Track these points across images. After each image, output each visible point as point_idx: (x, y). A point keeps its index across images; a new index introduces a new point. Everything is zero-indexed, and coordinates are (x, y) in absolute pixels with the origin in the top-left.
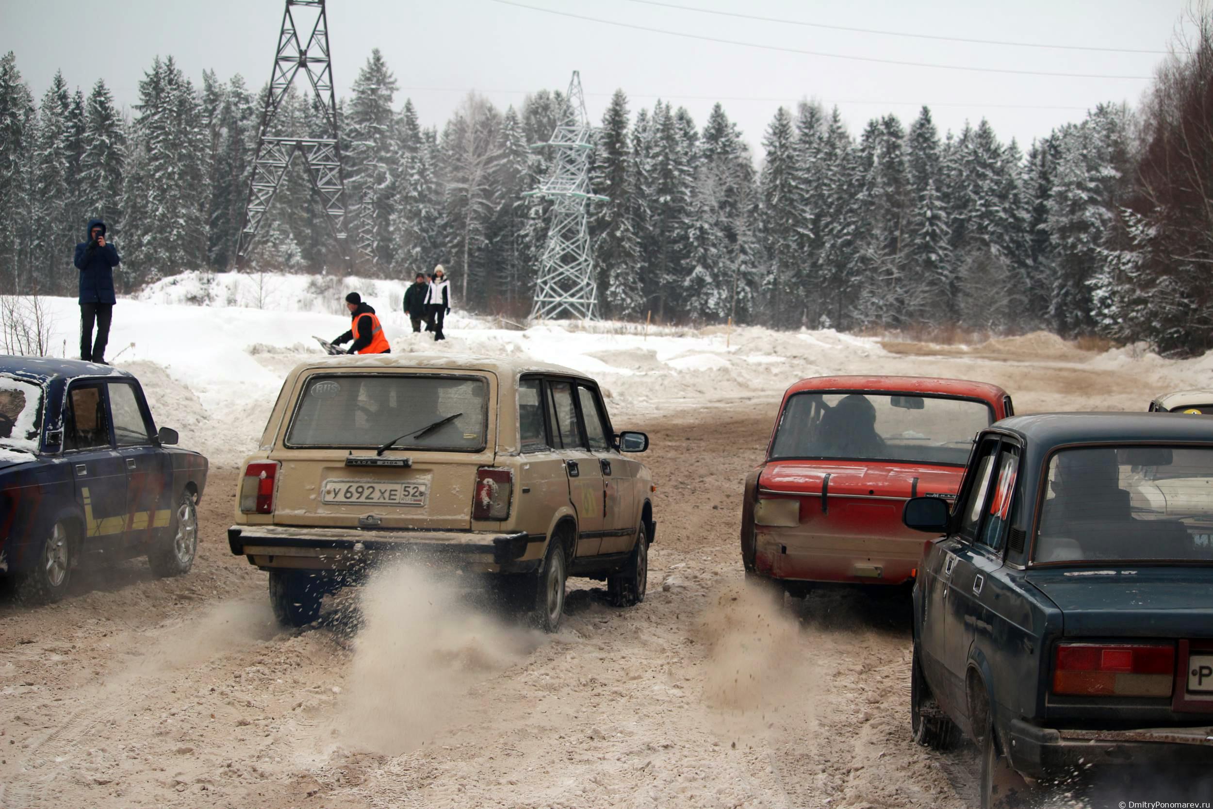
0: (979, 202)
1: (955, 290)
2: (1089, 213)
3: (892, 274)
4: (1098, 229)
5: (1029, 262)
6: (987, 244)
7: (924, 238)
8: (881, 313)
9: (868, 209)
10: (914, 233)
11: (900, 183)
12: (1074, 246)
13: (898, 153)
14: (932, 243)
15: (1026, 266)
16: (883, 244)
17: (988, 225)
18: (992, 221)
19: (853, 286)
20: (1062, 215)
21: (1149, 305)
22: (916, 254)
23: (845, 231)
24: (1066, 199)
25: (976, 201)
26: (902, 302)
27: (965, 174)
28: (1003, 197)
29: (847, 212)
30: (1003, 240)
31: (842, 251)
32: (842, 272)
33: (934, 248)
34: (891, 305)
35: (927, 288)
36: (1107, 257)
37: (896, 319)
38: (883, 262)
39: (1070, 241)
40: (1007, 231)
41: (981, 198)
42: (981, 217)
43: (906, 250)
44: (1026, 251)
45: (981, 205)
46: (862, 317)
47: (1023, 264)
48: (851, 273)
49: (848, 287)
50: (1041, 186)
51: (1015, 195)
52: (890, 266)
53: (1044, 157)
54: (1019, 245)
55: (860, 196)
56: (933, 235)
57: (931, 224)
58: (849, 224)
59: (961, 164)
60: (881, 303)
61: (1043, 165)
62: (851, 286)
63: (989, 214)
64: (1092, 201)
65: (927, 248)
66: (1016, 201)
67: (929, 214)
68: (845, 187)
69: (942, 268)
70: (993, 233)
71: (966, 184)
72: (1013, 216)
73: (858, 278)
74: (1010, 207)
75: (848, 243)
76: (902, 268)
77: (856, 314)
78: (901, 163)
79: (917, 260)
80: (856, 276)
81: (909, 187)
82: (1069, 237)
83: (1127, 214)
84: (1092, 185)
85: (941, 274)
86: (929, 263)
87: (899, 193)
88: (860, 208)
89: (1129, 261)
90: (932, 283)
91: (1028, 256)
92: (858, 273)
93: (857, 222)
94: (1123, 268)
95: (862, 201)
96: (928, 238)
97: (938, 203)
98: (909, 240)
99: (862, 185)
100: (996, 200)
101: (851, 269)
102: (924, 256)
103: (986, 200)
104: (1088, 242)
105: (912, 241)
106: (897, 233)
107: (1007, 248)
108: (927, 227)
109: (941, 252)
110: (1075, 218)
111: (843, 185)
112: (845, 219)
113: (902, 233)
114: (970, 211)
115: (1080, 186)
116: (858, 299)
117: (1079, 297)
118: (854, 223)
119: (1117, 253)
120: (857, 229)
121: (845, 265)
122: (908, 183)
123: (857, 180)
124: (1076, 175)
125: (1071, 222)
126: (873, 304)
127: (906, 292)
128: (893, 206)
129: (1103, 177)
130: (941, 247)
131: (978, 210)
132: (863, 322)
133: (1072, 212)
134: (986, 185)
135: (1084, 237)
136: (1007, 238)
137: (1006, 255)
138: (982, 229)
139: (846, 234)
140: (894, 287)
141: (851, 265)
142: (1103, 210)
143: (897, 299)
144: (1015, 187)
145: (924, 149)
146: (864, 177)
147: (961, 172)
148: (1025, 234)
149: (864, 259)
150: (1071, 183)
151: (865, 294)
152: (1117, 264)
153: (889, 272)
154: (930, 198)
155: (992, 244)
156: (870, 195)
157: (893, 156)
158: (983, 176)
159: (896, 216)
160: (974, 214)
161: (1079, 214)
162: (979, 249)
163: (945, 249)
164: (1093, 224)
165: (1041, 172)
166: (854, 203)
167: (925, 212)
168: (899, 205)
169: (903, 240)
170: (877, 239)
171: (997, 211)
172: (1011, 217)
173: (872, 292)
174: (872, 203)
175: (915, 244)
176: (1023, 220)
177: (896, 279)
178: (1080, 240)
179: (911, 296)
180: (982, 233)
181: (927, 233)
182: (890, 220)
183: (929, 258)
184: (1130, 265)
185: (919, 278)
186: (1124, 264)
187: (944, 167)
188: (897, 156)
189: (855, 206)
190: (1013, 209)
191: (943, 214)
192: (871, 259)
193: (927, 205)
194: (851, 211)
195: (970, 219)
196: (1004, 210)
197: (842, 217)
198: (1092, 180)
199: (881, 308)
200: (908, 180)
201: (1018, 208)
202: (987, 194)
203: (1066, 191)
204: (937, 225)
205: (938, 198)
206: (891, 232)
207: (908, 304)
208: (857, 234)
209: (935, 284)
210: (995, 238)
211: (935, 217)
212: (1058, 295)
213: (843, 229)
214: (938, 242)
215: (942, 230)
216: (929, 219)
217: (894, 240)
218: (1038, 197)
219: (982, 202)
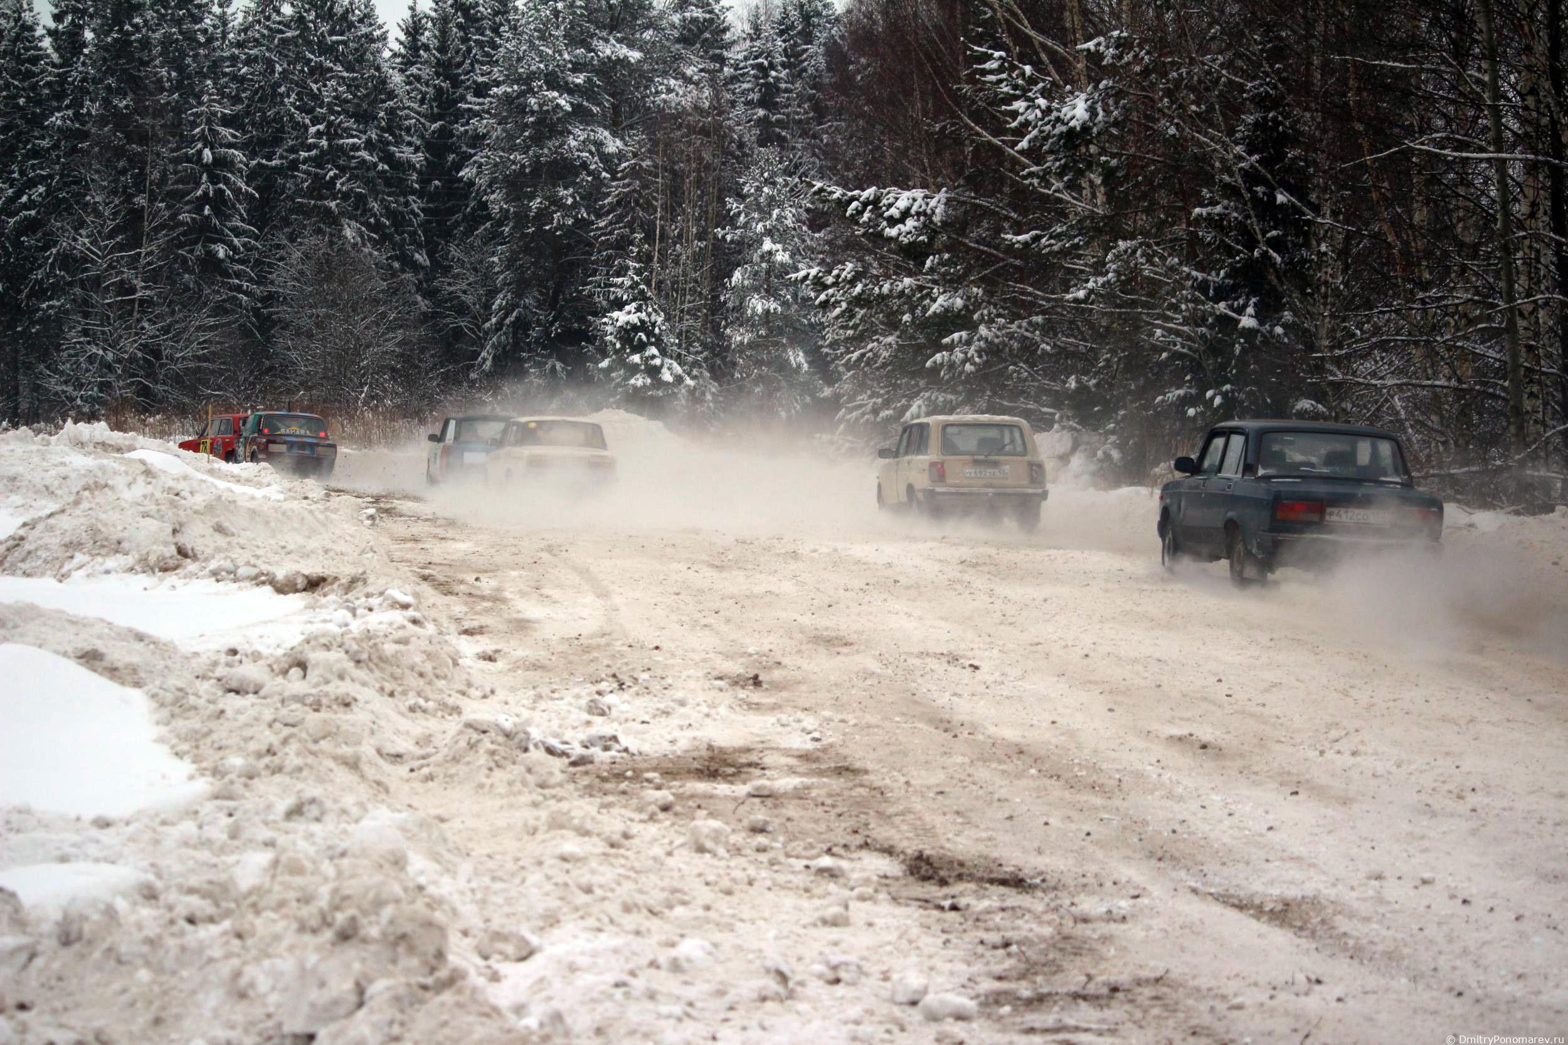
0: (313, 130)
1: (266, 324)
2: (575, 140)
3: (133, 290)
4: (595, 175)
5: (421, 258)
6: (333, 220)
7: (199, 210)
8: (111, 378)
9: (74, 150)
10: (175, 197)
11: (145, 88)
12: (543, 216)
13: (137, 20)
14: (215, 221)
15: (416, 267)
16: (111, 224)
17: (336, 177)
18: (343, 170)
19: (45, 320)
20: (512, 149)
21: (983, 330)
22: (181, 246)
23: (24, 199)
24: (523, 110)
25: (306, 128)
26: (157, 354)
27: (278, 68)
28: (364, 117)
29: (27, 157)
30: (367, 211)
31: (17, 244)
32: (20, 292)
33: (222, 233)
34: (132, 359)
35: (212, 321)
36: (843, 204)
37: (145, 391)
38: (111, 267)
39: (535, 204)
40: (375, 192)
41: (315, 121)
42: (318, 162)
43: (162, 238)
44: (413, 234)
45: (319, 134)
46: (69, 389)
47: (409, 263)
48: (40, 292)
49: (33, 323)
50: (439, 90)
51: (391, 112)
52: (128, 273)
53: (444, 33)
54: (398, 220)
55: (56, 119)
56: (219, 203)
57: (214, 179)
58: (32, 183)
59: (269, 49)
60: (110, 357)
61: (442, 49)
62: (40, 321)
63: (335, 154)
64: (580, 114)
65: (204, 232)
66: (394, 124)
67: (207, 155)
68: (22, 101)
69: (238, 275)
70: (346, 196)
71: (282, 89)
72: (388, 158)
73: (55, 303)
74: (381, 139)
75: (30, 226)
76: (152, 277)
77: (54, 384)
78: (145, 43)
79: (185, 260)
80: (50, 299)
81: (163, 98)
82: (532, 197)
83: (992, 65)
84: (580, 79)
85: (239, 289)
86: (211, 264)
87: (141, 111)
88: (56, 147)
89: (906, 214)
90: (219, 310)
91: (419, 246)
92: (58, 290)
93: (51, 177)
94: (892, 232)
95: (60, 129)
96: (207, 211)
97: (226, 132)
98: (167, 214)
99: (59, 96)
100: (351, 123)
101: (40, 282)
102: (199, 250)
103: (330, 124)
104: (575, 205)
105: (173, 216)
106: (141, 200)
107: (377, 228)
108: (205, 186)
109: (236, 240)
110: (546, 153)
111: (16, 97)
112: (22, 173)
113: (152, 199)
114: (293, 150)
115: (553, 81)
116: (58, 348)
117: (556, 329)
118: (42, 179)
119: (870, 192)
120: (48, 192)
121: (24, 277)
122: (162, 89)
123: (49, 84)
124: (543, 57)
125: (537, 165)
126: (91, 359)
127: (166, 330)
128: (130, 139)
129: (602, 62)
130: (237, 232)
131: (315, 146)
132: (72, 399)
133: (538, 140)
134: (329, 91)
135: (566, 194)
136: (375, 206)
137: (375, 244)
138: (322, 188)
139: (25, 207)
140: (139, 321)
141: (39, 274)
142: (604, 134)
143: (144, 347)
144: (391, 95)
145: (179, 22)
146: (63, 77)
147: (270, 64)
148: (411, 198)
149: (67, 261)
150: (532, 76)
151: (73, 336)
152: (873, 223)
153: (125, 288)
154: (209, 122)
155: (345, 221)
156: (77, 116)
157: (127, 27)
158: (320, 72)
159: (137, 161)
160: (303, 154)
161: (552, 143)
162: (319, 231)
163: (245, 233)
164: (585, 165)
165: (439, 63)
166: (43, 138)
167: (200, 152)
168: (143, 138)
169: (155, 215)
170: (98, 214)
171: (355, 148)
172: (381, 160)
173: (85, 333)
174: (84, 135)
175: (182, 224)
176: (411, 166)
177: (142, 301)
178: (558, 203)
179: (176, 339)
180: (322, 198)
181: (205, 199)
182: (124, 172)
183: (212, 255)
184: (910, 223)
185: (192, 300)
186: (892, 222)
187: (223, 59)
188: (136, 27)
189: (45, 143)
190: (389, 143)
191: (238, 155)
192: (85, 259)
193: (203, 137)
194: (36, 153)
195: (294, 165)
196: (369, 145)
197: (15, 167)
198: (577, 68)
199: (109, 367)
200: (160, 81)
201: (398, 142)
202: (332, 112)
203: (522, 94)
204: (227, 181)
205: (227, 121)
206: (129, 198)
207: (171, 358)
208: (54, 205)
209: (226, 312)
210: (348, 206)
211: (222, 162)
212: (499, 325)
213: (18, 195)
214: (229, 218)
215: (237, 191)
216: (206, 167)
217: (136, 216)
218: (433, 118)
219: (321, 127)
